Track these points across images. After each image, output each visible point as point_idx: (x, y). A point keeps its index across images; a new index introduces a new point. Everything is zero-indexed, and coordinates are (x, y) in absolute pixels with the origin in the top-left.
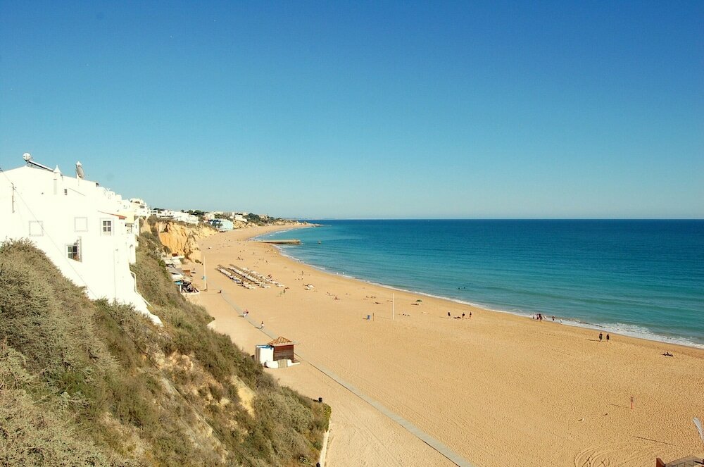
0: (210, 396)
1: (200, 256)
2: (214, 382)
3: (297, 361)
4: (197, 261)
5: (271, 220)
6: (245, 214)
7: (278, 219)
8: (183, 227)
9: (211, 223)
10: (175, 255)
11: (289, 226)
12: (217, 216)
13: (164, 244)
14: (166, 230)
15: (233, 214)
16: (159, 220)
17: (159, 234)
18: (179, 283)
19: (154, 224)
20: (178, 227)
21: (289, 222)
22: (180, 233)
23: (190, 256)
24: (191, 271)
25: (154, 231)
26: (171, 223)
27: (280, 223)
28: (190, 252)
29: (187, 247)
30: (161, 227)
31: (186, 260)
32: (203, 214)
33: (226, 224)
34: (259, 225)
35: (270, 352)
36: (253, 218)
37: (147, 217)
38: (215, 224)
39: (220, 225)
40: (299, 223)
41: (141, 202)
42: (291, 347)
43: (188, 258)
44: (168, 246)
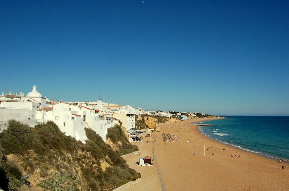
0: (91, 163)
1: (160, 129)
2: (94, 160)
3: (152, 164)
4: (158, 131)
5: (207, 116)
6: (196, 113)
7: (210, 116)
8: (154, 118)
9: (179, 117)
10: (150, 129)
11: (214, 118)
12: (182, 114)
13: (147, 124)
14: (147, 119)
15: (191, 113)
16: (145, 116)
17: (145, 121)
18: (135, 138)
19: (143, 117)
20: (151, 118)
21: (215, 116)
22: (152, 120)
23: (155, 129)
24: (150, 135)
25: (143, 119)
26: (149, 117)
27: (210, 117)
28: (156, 128)
29: (155, 126)
30: (146, 118)
31: (154, 131)
32: (177, 113)
33: (185, 117)
34: (201, 118)
35: (143, 160)
36: (199, 115)
37: (141, 114)
38: (180, 117)
39: (182, 118)
40: (219, 117)
41: (140, 109)
42: (150, 160)
43: (155, 130)
44: (148, 125)
